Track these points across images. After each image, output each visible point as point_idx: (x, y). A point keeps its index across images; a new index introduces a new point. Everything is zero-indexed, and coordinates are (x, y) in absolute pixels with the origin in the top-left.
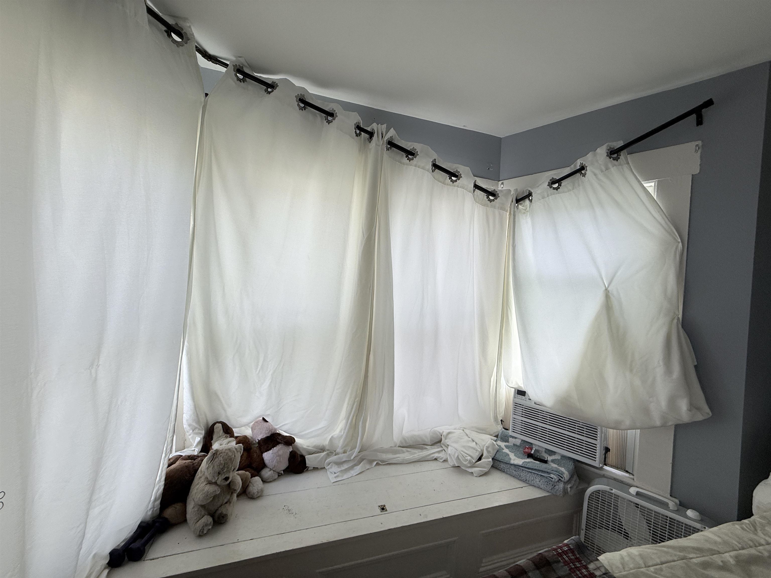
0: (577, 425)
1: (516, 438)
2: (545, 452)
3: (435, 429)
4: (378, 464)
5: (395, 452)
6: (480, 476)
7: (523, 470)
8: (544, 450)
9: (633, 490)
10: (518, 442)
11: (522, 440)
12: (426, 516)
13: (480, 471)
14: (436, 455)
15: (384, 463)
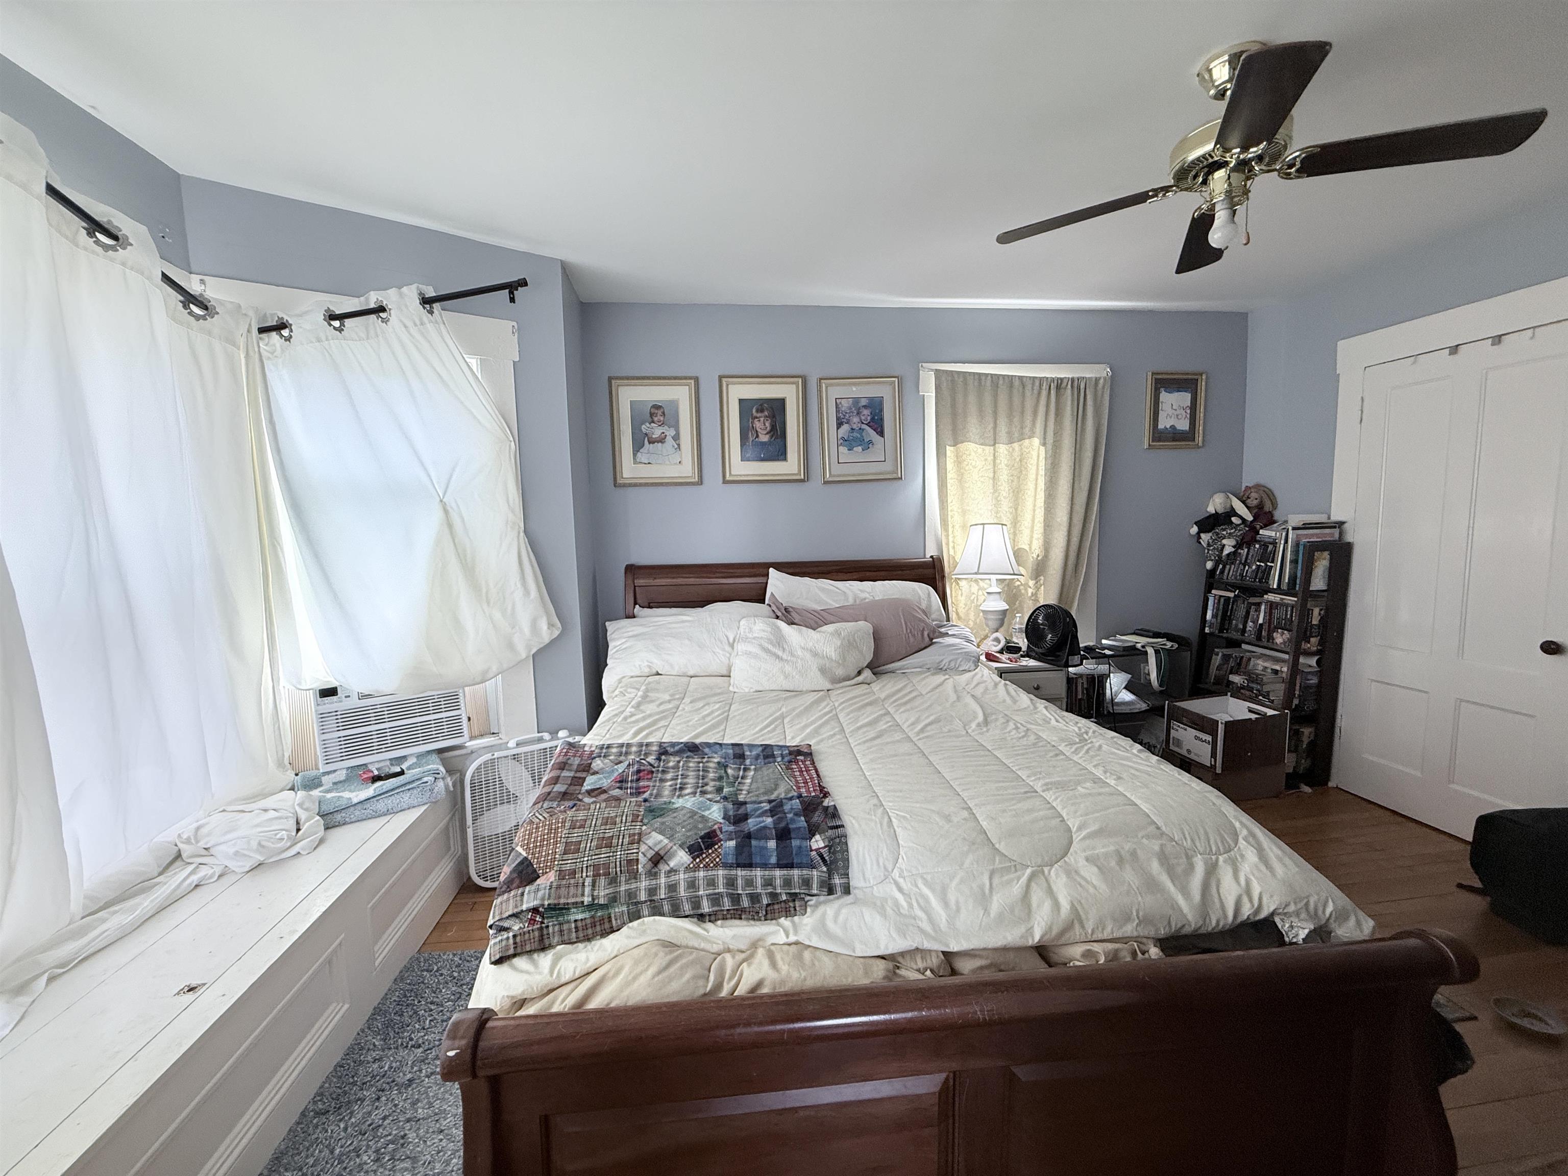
0: (430, 701)
1: (335, 771)
2: (392, 765)
3: (155, 840)
4: (51, 980)
5: (82, 932)
6: (315, 849)
7: (377, 800)
8: (388, 763)
9: (512, 744)
10: (341, 775)
11: (348, 768)
12: (294, 932)
13: (311, 841)
14: (195, 879)
15: (67, 966)
